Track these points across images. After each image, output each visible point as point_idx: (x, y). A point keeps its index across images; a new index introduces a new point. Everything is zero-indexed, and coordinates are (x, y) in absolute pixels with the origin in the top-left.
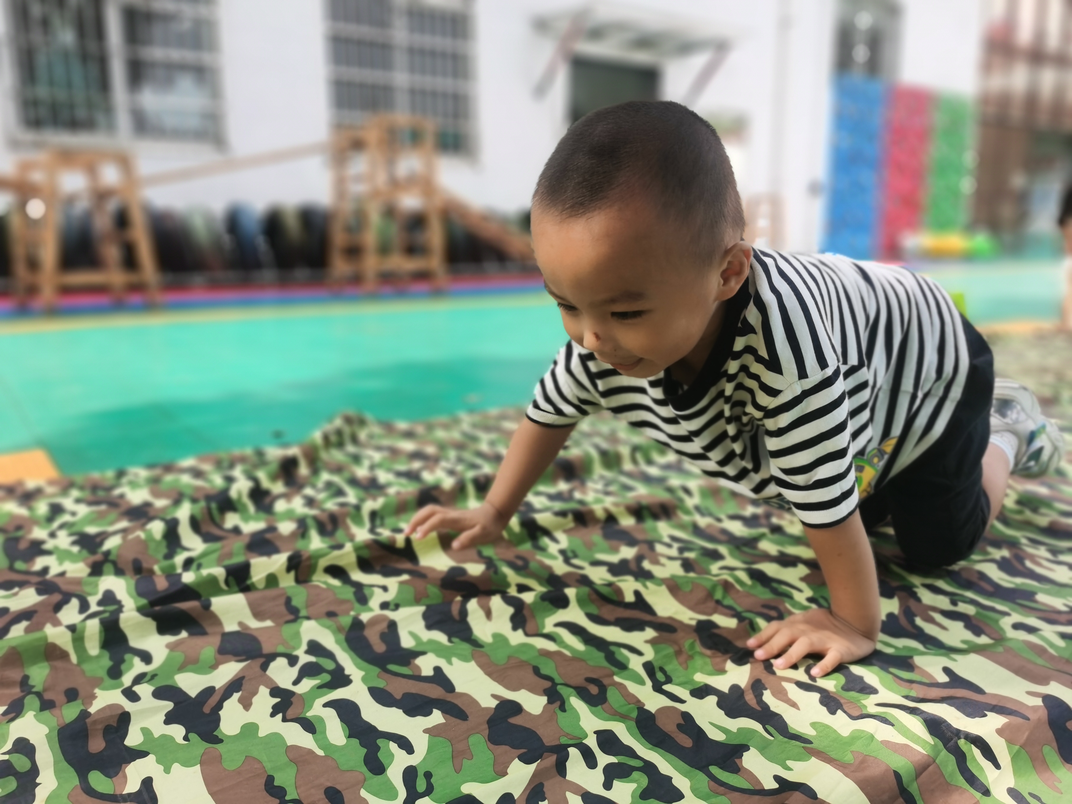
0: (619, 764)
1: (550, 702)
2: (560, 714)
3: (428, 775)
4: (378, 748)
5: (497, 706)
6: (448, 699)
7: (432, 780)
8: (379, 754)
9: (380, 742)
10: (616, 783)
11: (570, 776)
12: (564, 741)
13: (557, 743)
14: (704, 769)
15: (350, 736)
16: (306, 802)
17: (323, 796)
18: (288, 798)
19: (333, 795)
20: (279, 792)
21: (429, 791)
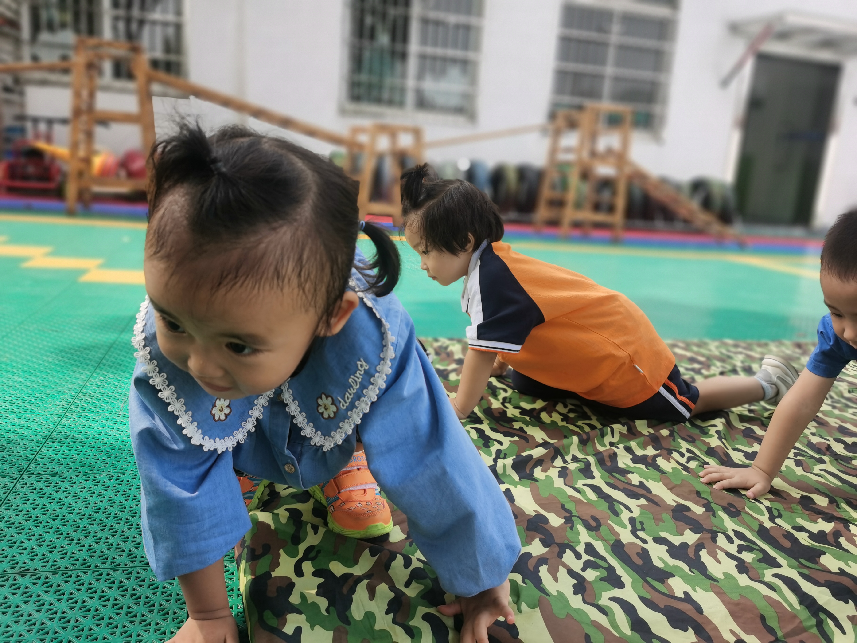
0: (747, 545)
1: (707, 510)
2: (712, 518)
3: (642, 523)
4: (614, 506)
5: (677, 505)
6: (649, 495)
7: (644, 526)
8: (616, 508)
9: (615, 503)
10: (744, 552)
11: (718, 543)
12: (714, 529)
13: (711, 529)
14: (797, 559)
15: (599, 497)
16: (582, 518)
17: (590, 518)
18: (573, 514)
19: (595, 519)
20: (569, 511)
21: (643, 530)
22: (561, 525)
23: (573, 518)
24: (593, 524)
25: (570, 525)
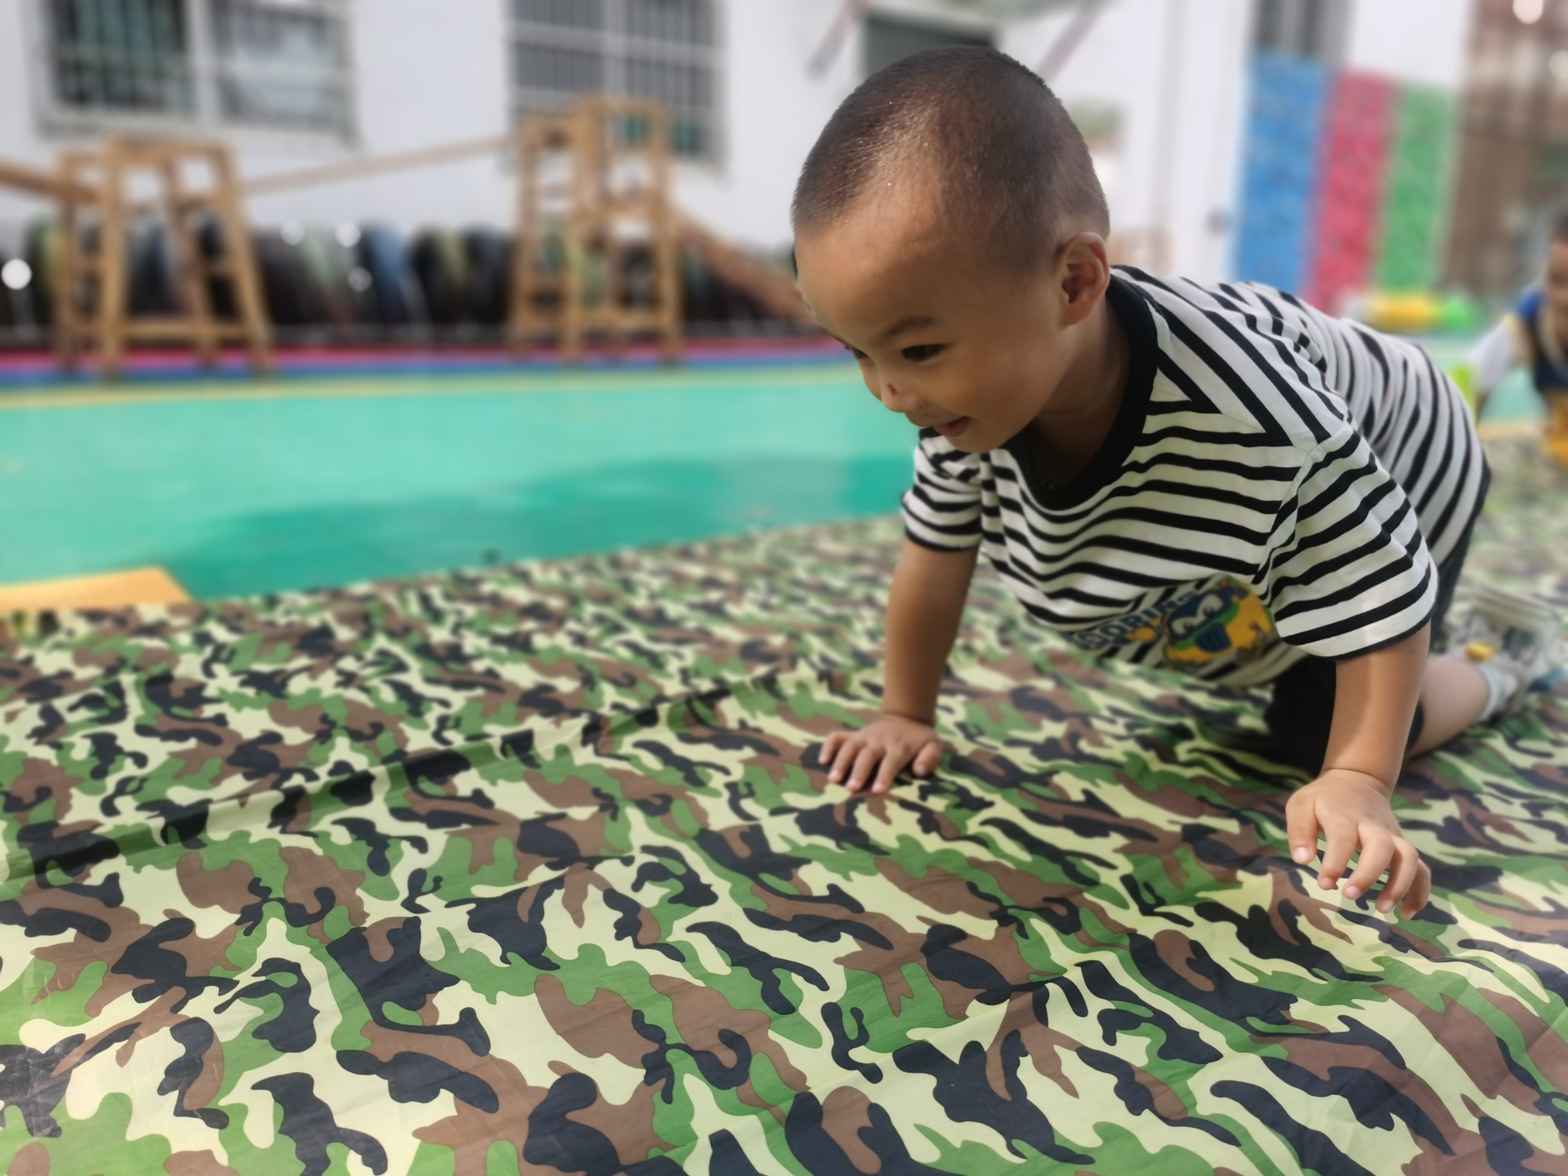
0: (1117, 1012)
1: (1002, 925)
2: (1020, 941)
3: (856, 1014)
4: (777, 982)
5: (930, 931)
6: (859, 921)
7: (865, 1023)
8: (781, 989)
9: (778, 972)
10: (1120, 1036)
11: (1055, 1026)
12: (1034, 978)
13: (1024, 981)
14: (1239, 1020)
15: (734, 964)
16: (696, 1048)
17: (718, 1041)
18: (669, 1041)
19: (732, 1040)
20: (655, 1034)
21: (863, 1039)
22: (637, 1091)
23: (671, 1056)
24: (728, 1058)
25: (662, 1083)
